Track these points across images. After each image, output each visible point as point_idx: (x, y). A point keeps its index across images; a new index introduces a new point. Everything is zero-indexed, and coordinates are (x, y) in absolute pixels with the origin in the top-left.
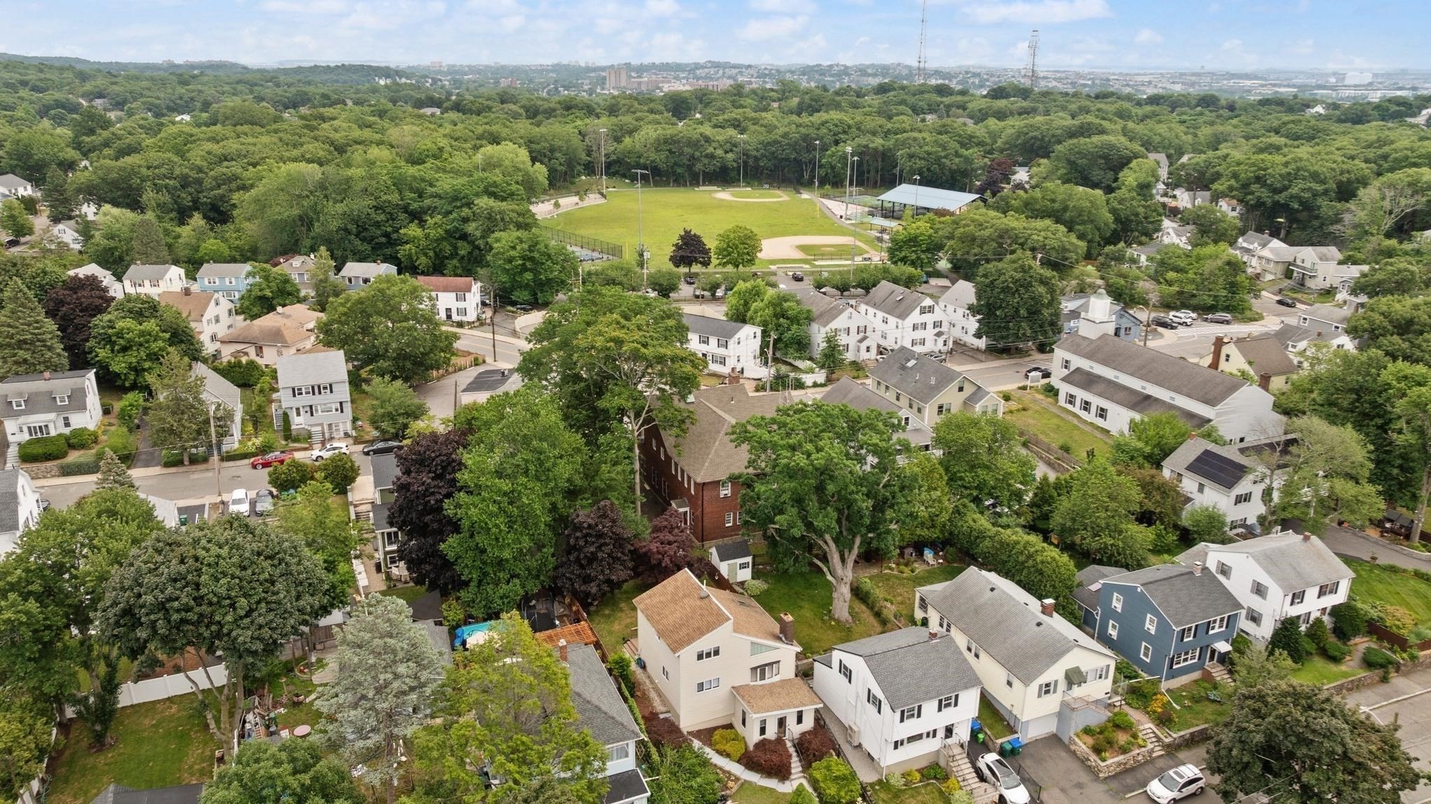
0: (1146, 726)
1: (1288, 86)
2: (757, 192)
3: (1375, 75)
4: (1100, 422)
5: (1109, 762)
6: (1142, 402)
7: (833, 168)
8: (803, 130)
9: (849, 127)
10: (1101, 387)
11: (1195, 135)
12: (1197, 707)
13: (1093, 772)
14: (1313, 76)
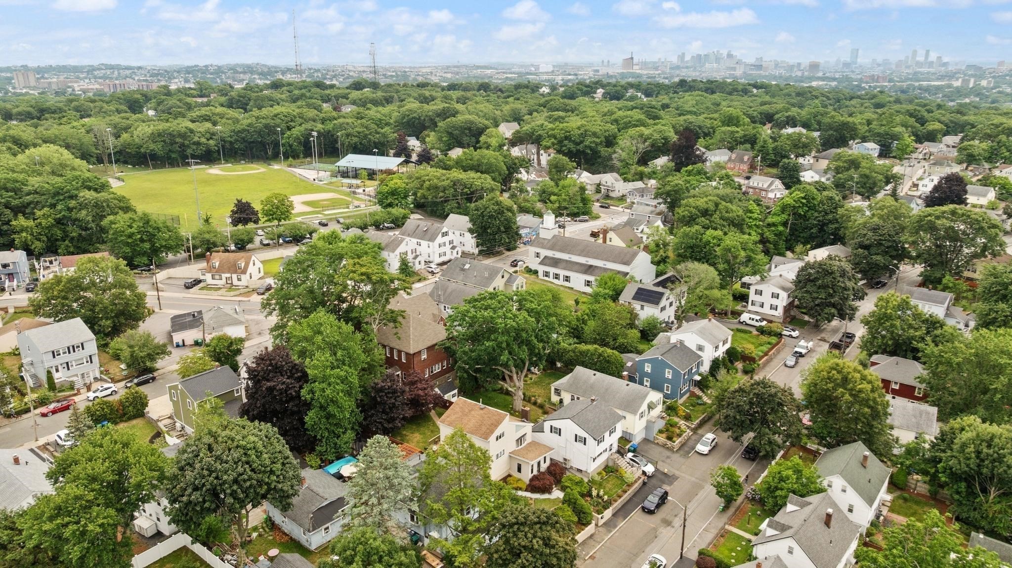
0: (682, 423)
1: (511, 73)
2: (238, 167)
3: (554, 66)
4: (566, 284)
5: (677, 442)
6: (589, 269)
7: (291, 146)
8: (264, 121)
9: (295, 117)
10: (564, 264)
11: (502, 111)
12: (696, 409)
13: (670, 449)
14: (522, 66)
